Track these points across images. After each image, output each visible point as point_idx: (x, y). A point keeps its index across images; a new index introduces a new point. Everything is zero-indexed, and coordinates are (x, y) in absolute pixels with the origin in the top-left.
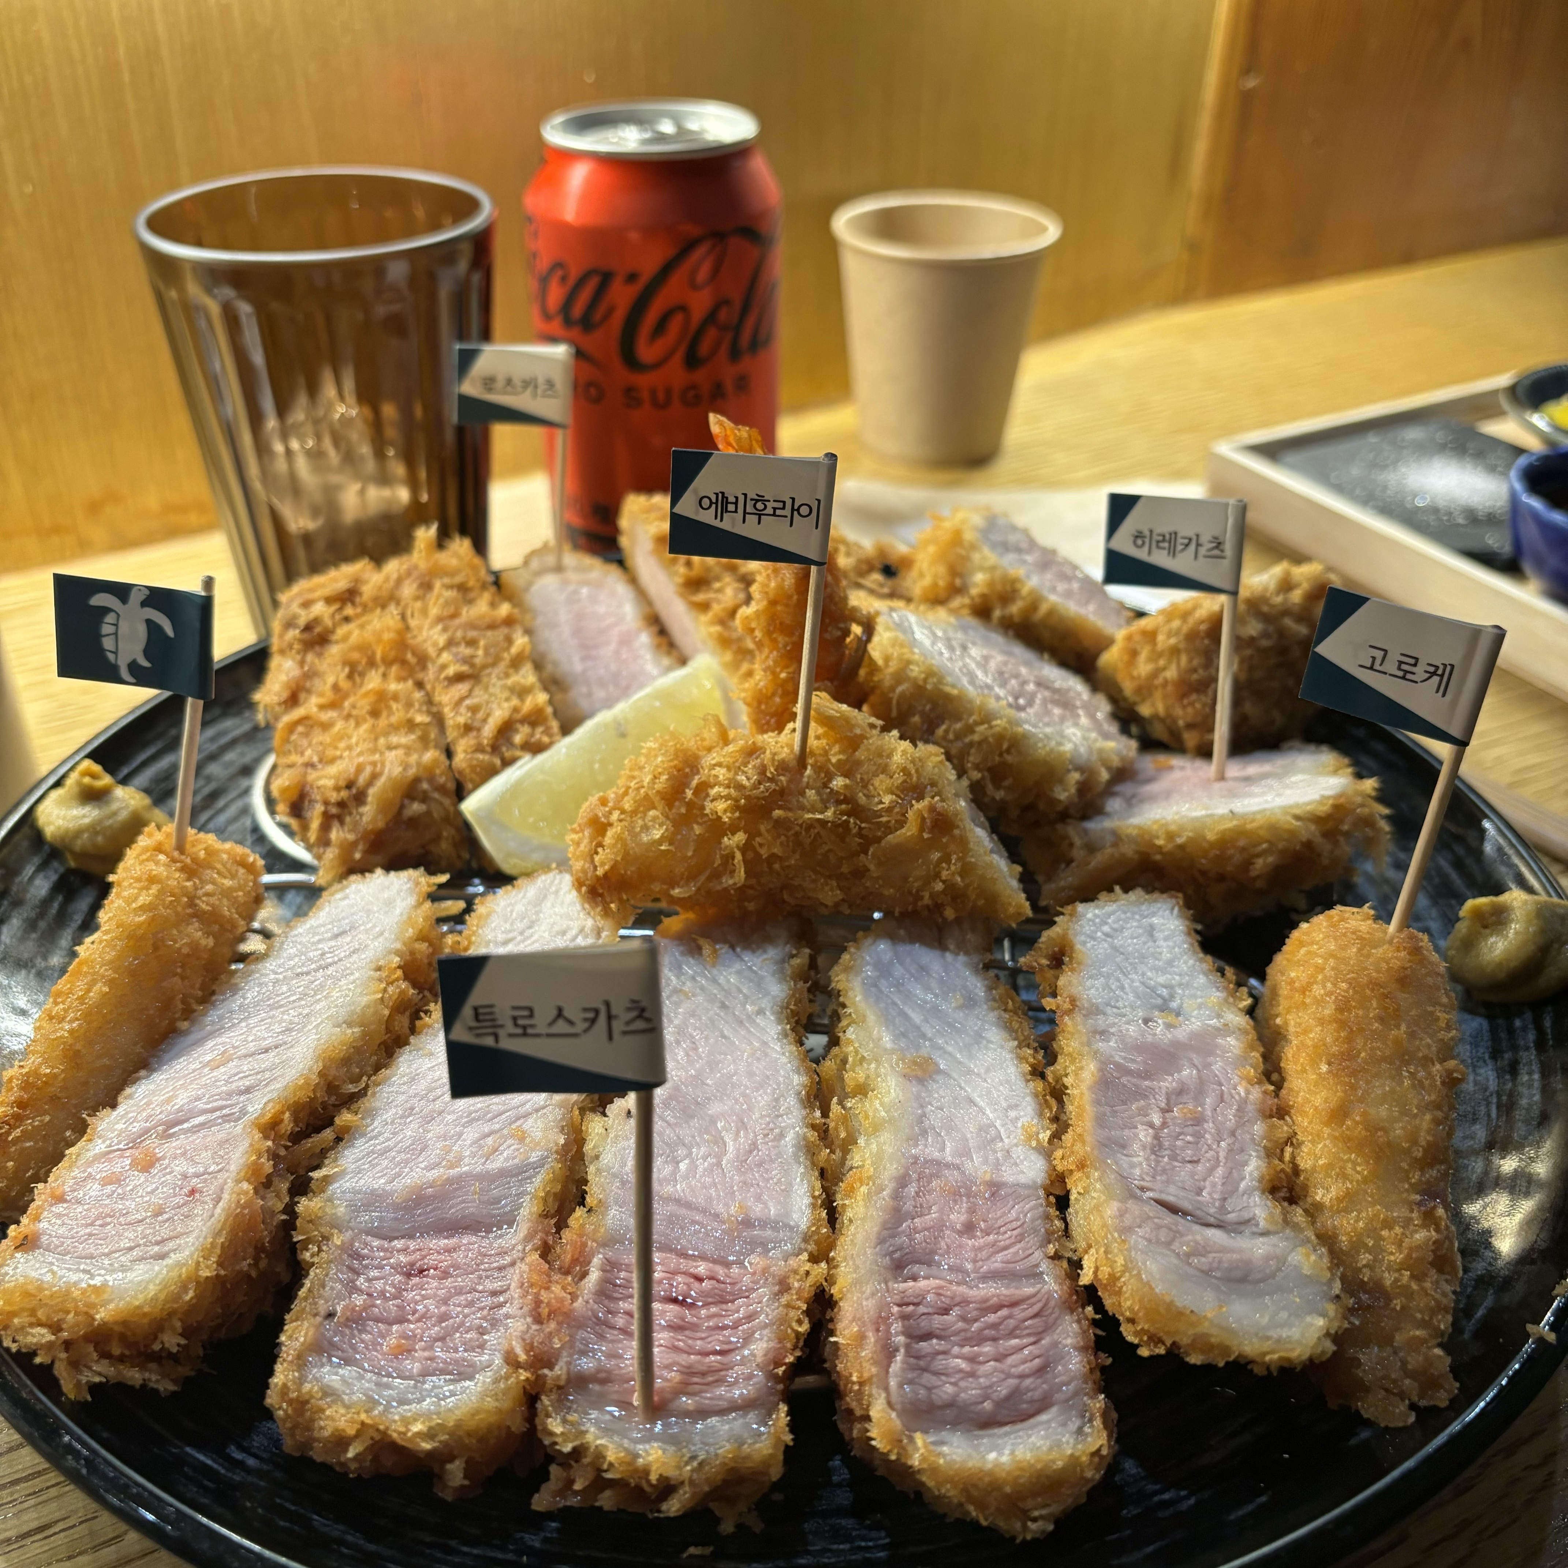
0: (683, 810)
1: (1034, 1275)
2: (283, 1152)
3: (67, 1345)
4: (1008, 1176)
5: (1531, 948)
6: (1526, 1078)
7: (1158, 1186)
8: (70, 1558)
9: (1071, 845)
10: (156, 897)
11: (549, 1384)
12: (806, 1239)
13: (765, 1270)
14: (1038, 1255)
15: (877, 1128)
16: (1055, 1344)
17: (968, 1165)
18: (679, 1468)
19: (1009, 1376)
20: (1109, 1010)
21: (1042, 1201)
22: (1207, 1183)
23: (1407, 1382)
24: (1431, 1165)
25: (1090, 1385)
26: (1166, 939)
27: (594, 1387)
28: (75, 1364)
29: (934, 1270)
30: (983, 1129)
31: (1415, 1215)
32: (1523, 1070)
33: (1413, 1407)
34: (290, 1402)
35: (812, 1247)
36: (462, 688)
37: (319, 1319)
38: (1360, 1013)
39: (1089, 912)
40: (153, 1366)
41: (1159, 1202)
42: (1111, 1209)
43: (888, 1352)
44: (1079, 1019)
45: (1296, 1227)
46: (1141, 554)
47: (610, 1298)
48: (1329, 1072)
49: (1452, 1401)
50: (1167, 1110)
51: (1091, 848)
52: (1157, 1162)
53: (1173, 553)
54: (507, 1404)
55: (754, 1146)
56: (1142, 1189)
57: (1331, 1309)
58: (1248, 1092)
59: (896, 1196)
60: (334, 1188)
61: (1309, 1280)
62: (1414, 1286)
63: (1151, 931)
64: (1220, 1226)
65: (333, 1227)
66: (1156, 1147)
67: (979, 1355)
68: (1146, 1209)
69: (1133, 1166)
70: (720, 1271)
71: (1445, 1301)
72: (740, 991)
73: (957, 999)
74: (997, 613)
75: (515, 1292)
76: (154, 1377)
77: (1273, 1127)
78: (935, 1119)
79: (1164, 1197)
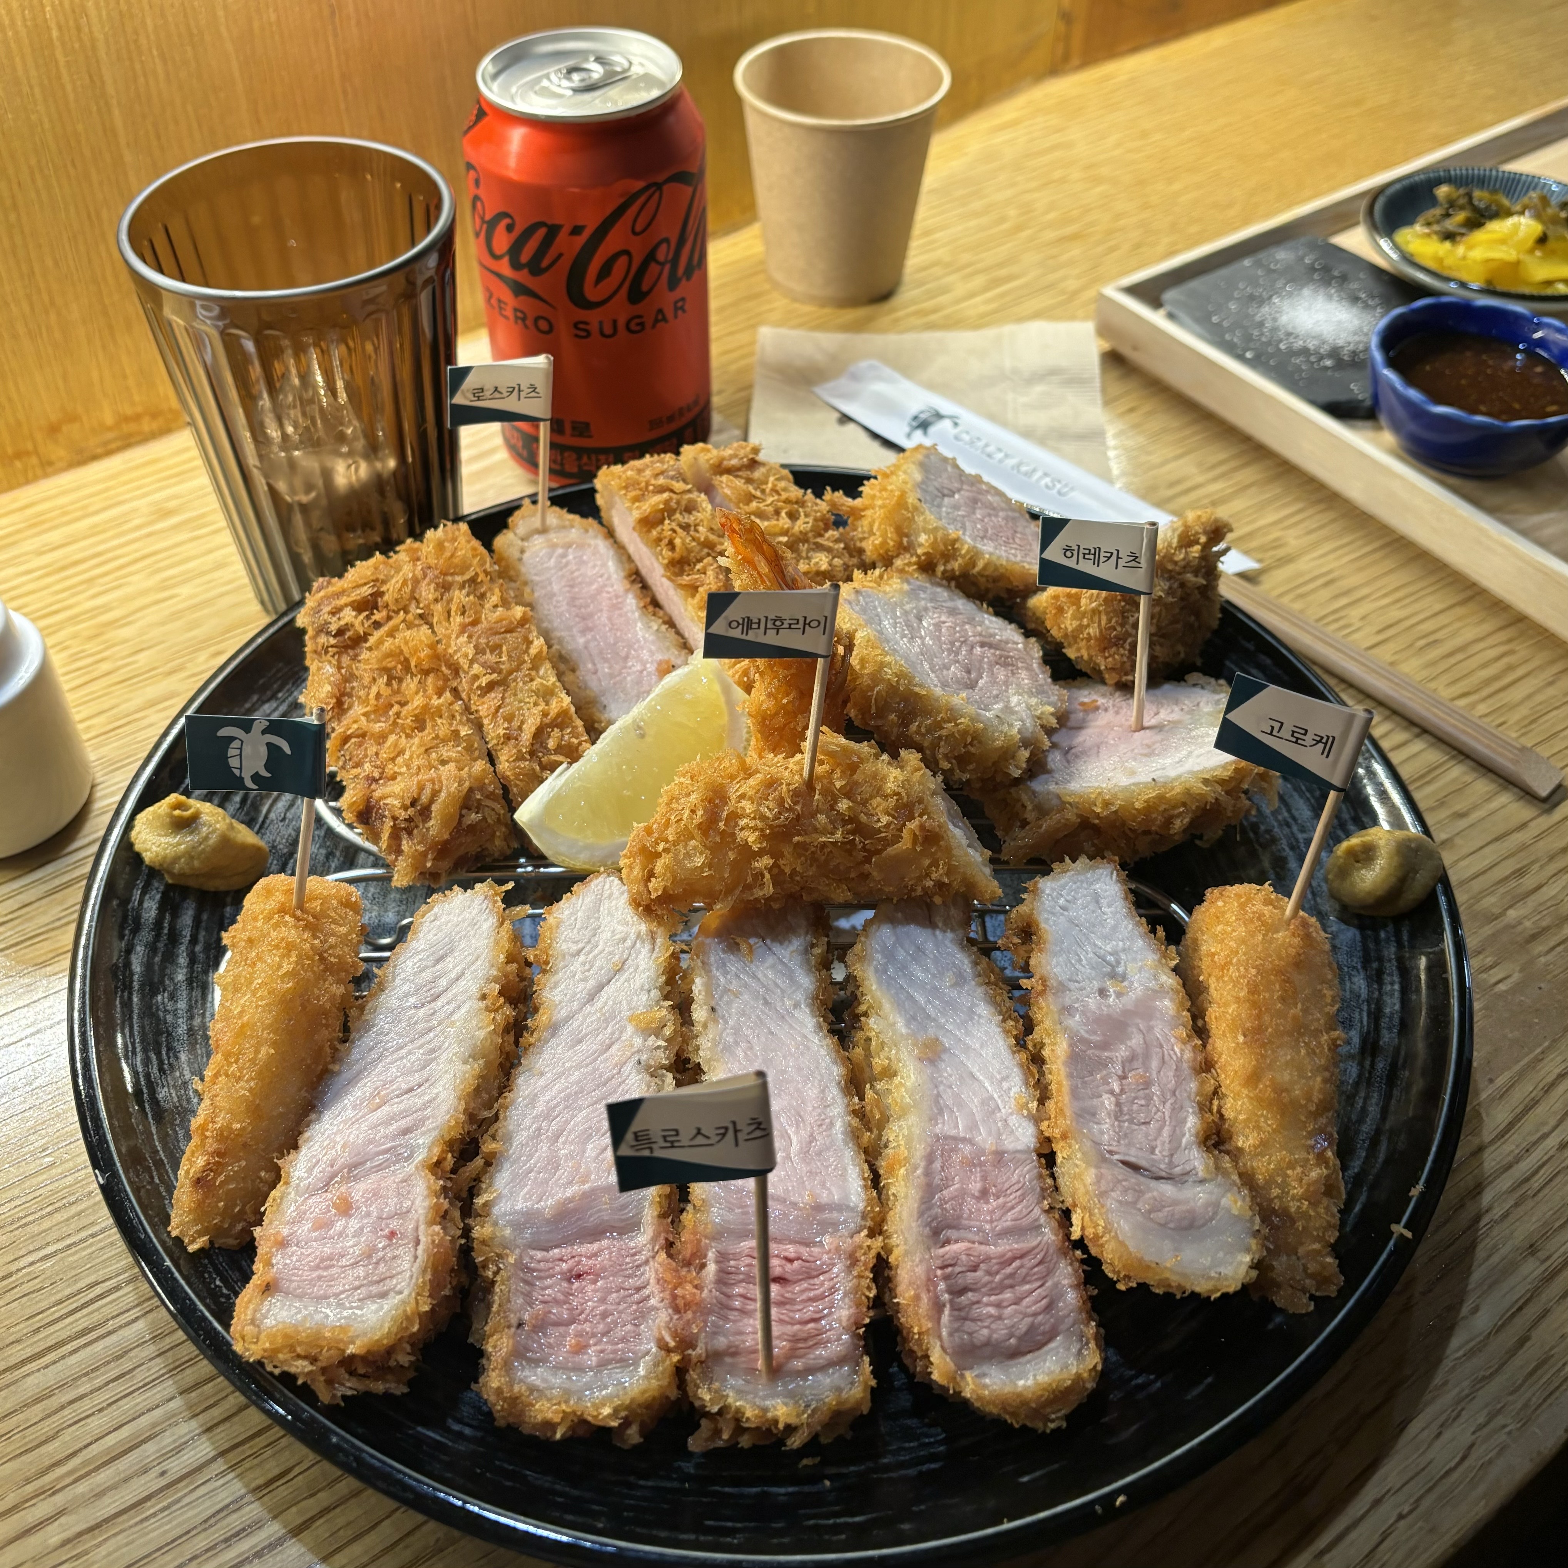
0: (718, 839)
1: (1036, 1228)
2: (449, 1184)
3: (324, 1370)
4: (1009, 1144)
5: (1393, 880)
6: (1389, 988)
7: (1122, 1149)
8: (312, 1496)
9: (1024, 806)
10: (297, 963)
11: (694, 1360)
12: (864, 1217)
13: (838, 1249)
14: (1037, 1211)
15: (904, 1112)
16: (1056, 1285)
17: (978, 1139)
18: (798, 1415)
19: (1026, 1315)
20: (1073, 986)
21: (1035, 1163)
22: (1158, 1143)
23: (1308, 1281)
24: (1321, 1115)
25: (1084, 1315)
26: (1109, 906)
27: (728, 1360)
28: (330, 1382)
29: (962, 1233)
30: (984, 1102)
31: (1311, 1157)
32: (1387, 979)
33: (1312, 1297)
34: (505, 1400)
35: (869, 1223)
36: (494, 698)
37: (513, 1330)
38: (1267, 995)
39: (1047, 885)
40: (389, 1377)
41: (1124, 1163)
42: (1090, 1176)
43: (938, 1307)
44: (1050, 998)
45: (1225, 1174)
46: (1071, 563)
47: (726, 1284)
48: (1245, 1043)
49: (1339, 1291)
50: (1123, 1077)
51: (1042, 811)
52: (1120, 1127)
53: (1097, 563)
54: (665, 1382)
55: (812, 1138)
56: (1111, 1152)
57: (1253, 1243)
58: (1182, 1050)
59: (928, 1173)
60: (496, 1210)
61: (1238, 1218)
62: (1312, 1213)
63: (1096, 898)
64: (1169, 1178)
65: (505, 1247)
66: (1118, 1114)
67: (1002, 1301)
68: (1116, 1171)
69: (1102, 1133)
70: (804, 1252)
71: (1333, 1221)
72: (777, 986)
73: (949, 978)
74: (940, 568)
75: (653, 1288)
76: (393, 1385)
77: (1202, 1083)
78: (948, 1099)
79: (1127, 1158)
